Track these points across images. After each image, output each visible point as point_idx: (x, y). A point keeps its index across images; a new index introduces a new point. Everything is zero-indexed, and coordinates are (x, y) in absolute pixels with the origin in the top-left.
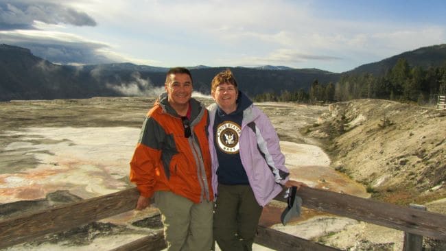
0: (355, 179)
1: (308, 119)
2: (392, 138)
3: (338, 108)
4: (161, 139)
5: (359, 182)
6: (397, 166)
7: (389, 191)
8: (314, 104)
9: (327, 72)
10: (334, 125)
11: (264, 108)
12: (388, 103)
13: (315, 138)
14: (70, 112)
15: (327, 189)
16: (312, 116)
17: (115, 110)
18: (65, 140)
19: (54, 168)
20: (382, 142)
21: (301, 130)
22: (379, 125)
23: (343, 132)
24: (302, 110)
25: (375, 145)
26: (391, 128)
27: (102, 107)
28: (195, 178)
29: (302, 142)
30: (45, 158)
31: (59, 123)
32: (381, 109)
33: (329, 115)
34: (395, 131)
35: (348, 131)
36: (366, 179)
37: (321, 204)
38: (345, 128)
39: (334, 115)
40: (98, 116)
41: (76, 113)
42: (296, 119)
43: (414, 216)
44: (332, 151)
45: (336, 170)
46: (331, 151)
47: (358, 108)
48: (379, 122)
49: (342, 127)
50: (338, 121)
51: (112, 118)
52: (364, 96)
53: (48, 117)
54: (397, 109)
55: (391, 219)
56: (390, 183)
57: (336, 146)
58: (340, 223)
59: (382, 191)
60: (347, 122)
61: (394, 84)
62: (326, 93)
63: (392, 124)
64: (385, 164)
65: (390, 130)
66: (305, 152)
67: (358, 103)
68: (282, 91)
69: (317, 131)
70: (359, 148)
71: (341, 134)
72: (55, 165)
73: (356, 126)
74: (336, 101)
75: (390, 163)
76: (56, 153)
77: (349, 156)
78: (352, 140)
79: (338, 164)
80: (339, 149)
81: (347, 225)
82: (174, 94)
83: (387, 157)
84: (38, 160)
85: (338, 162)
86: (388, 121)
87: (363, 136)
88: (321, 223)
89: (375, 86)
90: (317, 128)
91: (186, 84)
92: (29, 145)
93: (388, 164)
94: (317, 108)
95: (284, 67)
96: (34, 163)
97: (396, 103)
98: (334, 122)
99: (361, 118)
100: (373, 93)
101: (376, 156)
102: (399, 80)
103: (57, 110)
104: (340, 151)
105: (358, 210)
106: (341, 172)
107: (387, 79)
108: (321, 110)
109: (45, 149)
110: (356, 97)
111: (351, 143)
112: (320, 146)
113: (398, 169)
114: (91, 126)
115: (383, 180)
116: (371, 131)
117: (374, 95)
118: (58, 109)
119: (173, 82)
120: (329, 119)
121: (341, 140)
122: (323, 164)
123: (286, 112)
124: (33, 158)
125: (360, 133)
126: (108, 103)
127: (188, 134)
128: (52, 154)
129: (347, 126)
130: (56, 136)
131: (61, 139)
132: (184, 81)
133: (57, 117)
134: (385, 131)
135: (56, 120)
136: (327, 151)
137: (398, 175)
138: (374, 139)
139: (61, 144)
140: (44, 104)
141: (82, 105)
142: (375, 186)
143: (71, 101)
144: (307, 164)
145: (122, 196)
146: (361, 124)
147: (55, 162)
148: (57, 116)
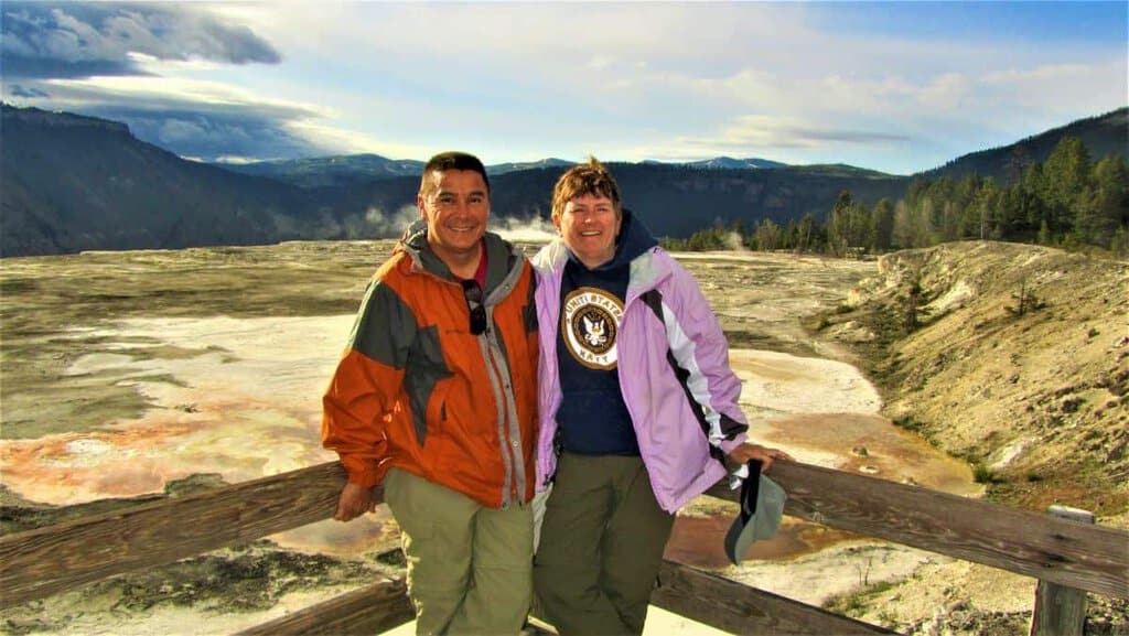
0: (946, 447)
1: (823, 294)
2: (1043, 342)
3: (902, 266)
4: (405, 340)
5: (956, 456)
6: (1055, 414)
7: (1033, 479)
8: (839, 256)
9: (875, 173)
10: (892, 309)
11: (710, 265)
12: (1032, 252)
13: (841, 341)
14: (225, 278)
15: (872, 471)
16: (834, 285)
17: (338, 274)
18: (212, 349)
19: (185, 417)
20: (1016, 352)
21: (805, 321)
22: (1009, 309)
23: (914, 326)
24: (809, 271)
25: (996, 359)
26: (1041, 316)
27: (305, 266)
28: (490, 440)
29: (808, 351)
30: (164, 393)
31: (198, 308)
32: (1012, 267)
33: (878, 284)
34: (1051, 325)
35: (928, 324)
36: (973, 449)
37: (818, 504)
38: (920, 318)
39: (890, 284)
40: (295, 289)
41: (239, 283)
42: (793, 295)
43: (1059, 538)
44: (886, 378)
45: (896, 423)
46: (884, 375)
47: (953, 266)
48: (1008, 300)
49: (913, 313)
50: (901, 299)
51: (330, 293)
52: (970, 234)
53: (171, 292)
54: (1055, 268)
55: (1001, 544)
56: (1037, 457)
57: (896, 363)
58: (905, 559)
59: (1016, 479)
60: (924, 302)
61: (1050, 203)
62: (872, 227)
63: (1043, 306)
64: (1022, 410)
65: (1038, 323)
66: (814, 379)
67: (954, 252)
68: (757, 223)
69: (848, 325)
70: (955, 368)
71: (910, 332)
72: (189, 410)
73: (948, 312)
74: (898, 248)
75: (1038, 408)
76: (192, 381)
77: (928, 389)
78: (938, 348)
79: (901, 408)
80: (903, 371)
81: (923, 564)
82: (443, 224)
83: (1029, 392)
84: (147, 398)
85: (901, 403)
86: (1031, 299)
87: (966, 338)
88: (856, 560)
89: (999, 209)
90: (848, 316)
91: (473, 198)
92: (125, 362)
93: (1030, 409)
94: (847, 265)
95: (762, 161)
96: (138, 406)
97: (1052, 252)
98: (892, 301)
99: (961, 290)
100: (993, 226)
101: (1000, 388)
102: (1062, 192)
103: (193, 275)
104: (905, 375)
105: (916, 520)
106: (908, 428)
107: (1029, 191)
108: (859, 270)
109: (165, 371)
110: (950, 237)
111: (935, 354)
112: (854, 363)
113: (1057, 422)
114: (277, 313)
115: (1019, 450)
116: (987, 324)
117: (997, 231)
118: (197, 271)
119: (439, 192)
120: (879, 293)
121: (908, 347)
122: (861, 410)
123: (767, 277)
124: (134, 394)
125: (960, 329)
126: (318, 255)
127: (478, 324)
128: (179, 384)
129: (925, 312)
130: (190, 339)
131: (205, 346)
132: (469, 190)
133: (193, 293)
134: (1023, 324)
135: (191, 298)
136: (872, 374)
137: (1057, 439)
138: (995, 346)
139: (204, 359)
140: (162, 259)
141: (256, 261)
142: (998, 465)
143: (229, 252)
144: (822, 409)
145: (307, 482)
146: (962, 307)
147: (190, 403)
148: (195, 288)
